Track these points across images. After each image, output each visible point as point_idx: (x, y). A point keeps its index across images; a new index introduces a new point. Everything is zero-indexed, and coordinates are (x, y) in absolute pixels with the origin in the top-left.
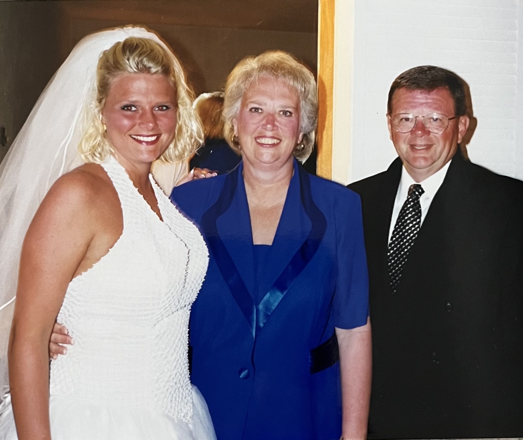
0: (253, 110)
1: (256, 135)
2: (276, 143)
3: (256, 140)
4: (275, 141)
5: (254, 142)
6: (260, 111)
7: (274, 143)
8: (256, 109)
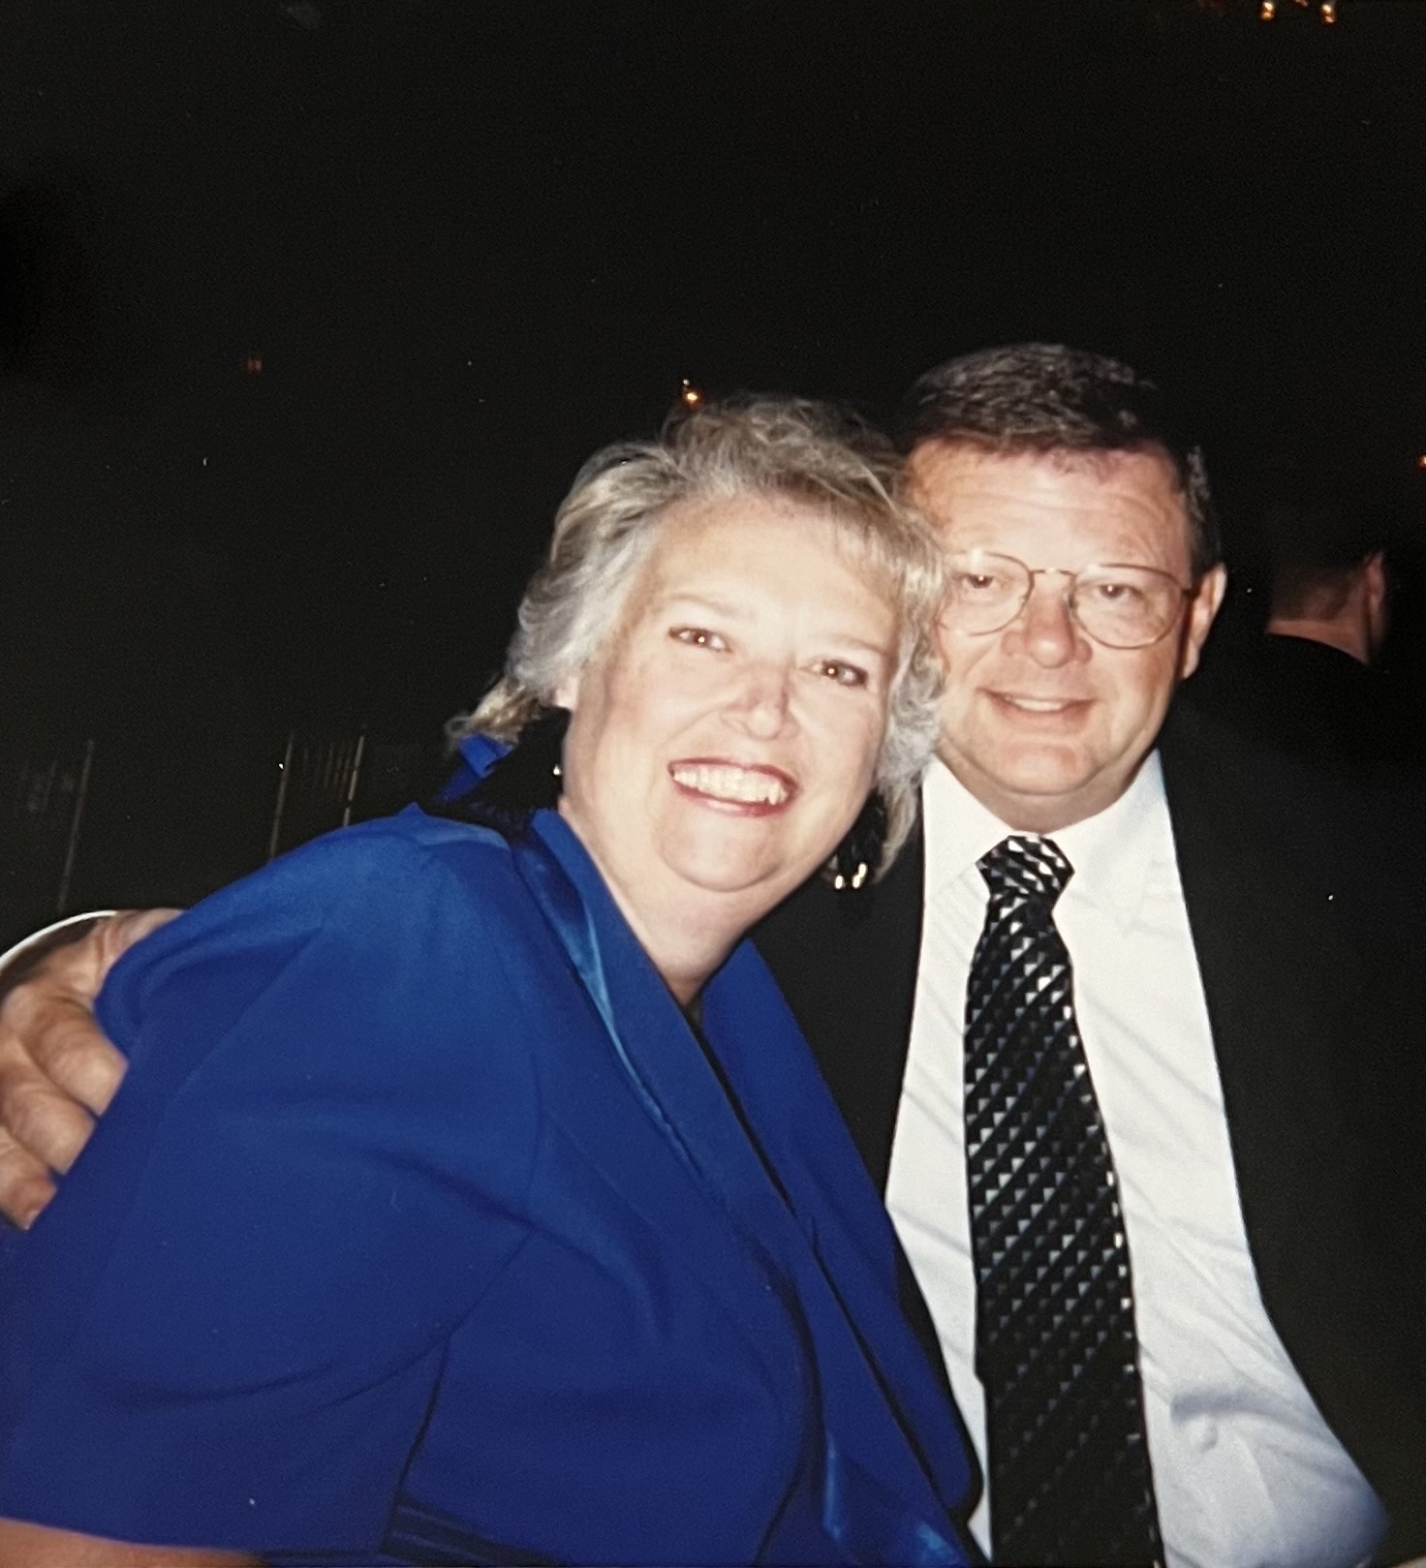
0: (685, 635)
1: (680, 750)
2: (773, 801)
3: (672, 773)
4: (774, 791)
5: (664, 781)
6: (716, 642)
7: (767, 800)
8: (699, 636)
